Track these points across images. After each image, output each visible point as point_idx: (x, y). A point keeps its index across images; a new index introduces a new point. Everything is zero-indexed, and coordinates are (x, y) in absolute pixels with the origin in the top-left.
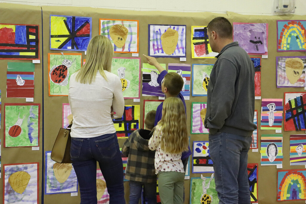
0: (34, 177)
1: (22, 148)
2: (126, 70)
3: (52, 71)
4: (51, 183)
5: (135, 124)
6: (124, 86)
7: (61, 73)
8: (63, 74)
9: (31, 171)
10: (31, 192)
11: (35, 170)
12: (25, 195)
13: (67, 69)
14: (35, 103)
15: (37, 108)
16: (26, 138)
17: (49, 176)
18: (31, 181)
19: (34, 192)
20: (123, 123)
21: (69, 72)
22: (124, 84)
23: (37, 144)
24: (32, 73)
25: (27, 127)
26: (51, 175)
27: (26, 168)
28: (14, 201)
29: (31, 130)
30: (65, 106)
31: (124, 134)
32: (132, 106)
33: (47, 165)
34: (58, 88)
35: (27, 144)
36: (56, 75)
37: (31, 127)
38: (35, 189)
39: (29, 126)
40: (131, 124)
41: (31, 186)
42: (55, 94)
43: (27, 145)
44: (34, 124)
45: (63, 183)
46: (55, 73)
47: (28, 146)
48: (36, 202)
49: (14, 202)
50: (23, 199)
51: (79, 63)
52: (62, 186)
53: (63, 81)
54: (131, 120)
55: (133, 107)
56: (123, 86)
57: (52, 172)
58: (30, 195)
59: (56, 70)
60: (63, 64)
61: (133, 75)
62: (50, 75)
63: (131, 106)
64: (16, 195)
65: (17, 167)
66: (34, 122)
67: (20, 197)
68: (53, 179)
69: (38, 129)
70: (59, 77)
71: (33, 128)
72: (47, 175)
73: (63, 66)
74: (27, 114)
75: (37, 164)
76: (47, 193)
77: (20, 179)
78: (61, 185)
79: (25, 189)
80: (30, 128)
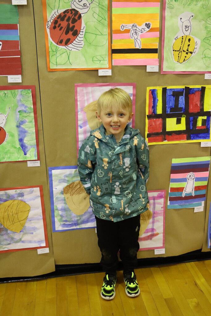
0: (38, 208)
1: (11, 164)
2: (195, 18)
3: (52, 21)
4: (61, 216)
5: (205, 118)
6: (190, 50)
7: (69, 25)
8: (74, 26)
9: (30, 200)
10: (35, 229)
11: (37, 197)
12: (24, 234)
13: (80, 17)
14: (25, 84)
15: (29, 93)
16: (16, 148)
17: (58, 205)
18: (31, 214)
19: (39, 229)
20: (184, 117)
21: (86, 24)
22: (189, 45)
23: (35, 156)
24: (13, 27)
25: (16, 128)
26: (61, 203)
27: (22, 195)
28: (9, 242)
29: (23, 133)
30: (79, 89)
31: (185, 136)
32: (202, 87)
33: (54, 189)
34: (65, 55)
35: (19, 156)
36: (60, 29)
37: (22, 128)
38: (40, 225)
39: (18, 127)
40: (197, 118)
41: (32, 220)
42: (59, 67)
43: (19, 158)
44: (27, 123)
45: (82, 216)
46: (57, 25)
47: (20, 160)
48: (43, 243)
49: (9, 244)
50: (22, 240)
51: (104, 4)
52: (80, 219)
53: (74, 42)
54: (198, 113)
55: (203, 89)
56: (188, 50)
57: (63, 200)
58: (32, 233)
59: (59, 20)
60: (73, 7)
61: (206, 27)
62: (48, 31)
63: (199, 87)
64: (11, 235)
65: (6, 194)
66: (26, 119)
67: (17, 237)
68: (64, 210)
69: (34, 131)
70: (67, 33)
71: (26, 129)
72: (54, 205)
73: (73, 12)
74: (13, 105)
75: (38, 188)
76: (56, 230)
77: (14, 211)
78: (78, 218)
79: (23, 226)
80: (20, 129)
